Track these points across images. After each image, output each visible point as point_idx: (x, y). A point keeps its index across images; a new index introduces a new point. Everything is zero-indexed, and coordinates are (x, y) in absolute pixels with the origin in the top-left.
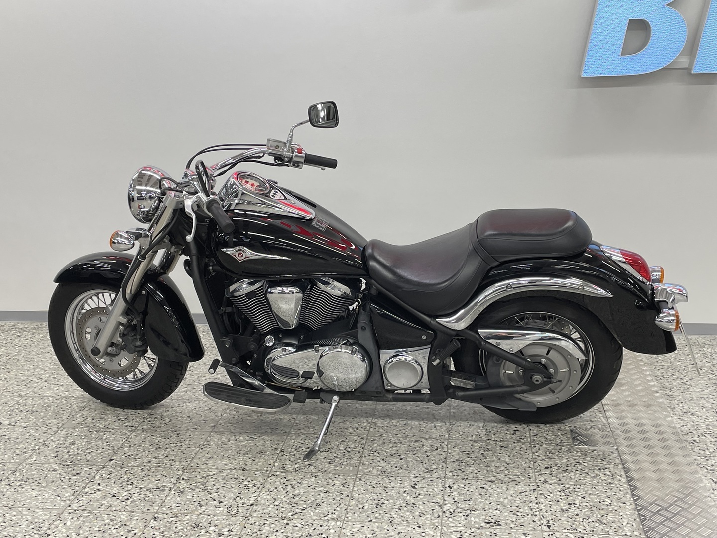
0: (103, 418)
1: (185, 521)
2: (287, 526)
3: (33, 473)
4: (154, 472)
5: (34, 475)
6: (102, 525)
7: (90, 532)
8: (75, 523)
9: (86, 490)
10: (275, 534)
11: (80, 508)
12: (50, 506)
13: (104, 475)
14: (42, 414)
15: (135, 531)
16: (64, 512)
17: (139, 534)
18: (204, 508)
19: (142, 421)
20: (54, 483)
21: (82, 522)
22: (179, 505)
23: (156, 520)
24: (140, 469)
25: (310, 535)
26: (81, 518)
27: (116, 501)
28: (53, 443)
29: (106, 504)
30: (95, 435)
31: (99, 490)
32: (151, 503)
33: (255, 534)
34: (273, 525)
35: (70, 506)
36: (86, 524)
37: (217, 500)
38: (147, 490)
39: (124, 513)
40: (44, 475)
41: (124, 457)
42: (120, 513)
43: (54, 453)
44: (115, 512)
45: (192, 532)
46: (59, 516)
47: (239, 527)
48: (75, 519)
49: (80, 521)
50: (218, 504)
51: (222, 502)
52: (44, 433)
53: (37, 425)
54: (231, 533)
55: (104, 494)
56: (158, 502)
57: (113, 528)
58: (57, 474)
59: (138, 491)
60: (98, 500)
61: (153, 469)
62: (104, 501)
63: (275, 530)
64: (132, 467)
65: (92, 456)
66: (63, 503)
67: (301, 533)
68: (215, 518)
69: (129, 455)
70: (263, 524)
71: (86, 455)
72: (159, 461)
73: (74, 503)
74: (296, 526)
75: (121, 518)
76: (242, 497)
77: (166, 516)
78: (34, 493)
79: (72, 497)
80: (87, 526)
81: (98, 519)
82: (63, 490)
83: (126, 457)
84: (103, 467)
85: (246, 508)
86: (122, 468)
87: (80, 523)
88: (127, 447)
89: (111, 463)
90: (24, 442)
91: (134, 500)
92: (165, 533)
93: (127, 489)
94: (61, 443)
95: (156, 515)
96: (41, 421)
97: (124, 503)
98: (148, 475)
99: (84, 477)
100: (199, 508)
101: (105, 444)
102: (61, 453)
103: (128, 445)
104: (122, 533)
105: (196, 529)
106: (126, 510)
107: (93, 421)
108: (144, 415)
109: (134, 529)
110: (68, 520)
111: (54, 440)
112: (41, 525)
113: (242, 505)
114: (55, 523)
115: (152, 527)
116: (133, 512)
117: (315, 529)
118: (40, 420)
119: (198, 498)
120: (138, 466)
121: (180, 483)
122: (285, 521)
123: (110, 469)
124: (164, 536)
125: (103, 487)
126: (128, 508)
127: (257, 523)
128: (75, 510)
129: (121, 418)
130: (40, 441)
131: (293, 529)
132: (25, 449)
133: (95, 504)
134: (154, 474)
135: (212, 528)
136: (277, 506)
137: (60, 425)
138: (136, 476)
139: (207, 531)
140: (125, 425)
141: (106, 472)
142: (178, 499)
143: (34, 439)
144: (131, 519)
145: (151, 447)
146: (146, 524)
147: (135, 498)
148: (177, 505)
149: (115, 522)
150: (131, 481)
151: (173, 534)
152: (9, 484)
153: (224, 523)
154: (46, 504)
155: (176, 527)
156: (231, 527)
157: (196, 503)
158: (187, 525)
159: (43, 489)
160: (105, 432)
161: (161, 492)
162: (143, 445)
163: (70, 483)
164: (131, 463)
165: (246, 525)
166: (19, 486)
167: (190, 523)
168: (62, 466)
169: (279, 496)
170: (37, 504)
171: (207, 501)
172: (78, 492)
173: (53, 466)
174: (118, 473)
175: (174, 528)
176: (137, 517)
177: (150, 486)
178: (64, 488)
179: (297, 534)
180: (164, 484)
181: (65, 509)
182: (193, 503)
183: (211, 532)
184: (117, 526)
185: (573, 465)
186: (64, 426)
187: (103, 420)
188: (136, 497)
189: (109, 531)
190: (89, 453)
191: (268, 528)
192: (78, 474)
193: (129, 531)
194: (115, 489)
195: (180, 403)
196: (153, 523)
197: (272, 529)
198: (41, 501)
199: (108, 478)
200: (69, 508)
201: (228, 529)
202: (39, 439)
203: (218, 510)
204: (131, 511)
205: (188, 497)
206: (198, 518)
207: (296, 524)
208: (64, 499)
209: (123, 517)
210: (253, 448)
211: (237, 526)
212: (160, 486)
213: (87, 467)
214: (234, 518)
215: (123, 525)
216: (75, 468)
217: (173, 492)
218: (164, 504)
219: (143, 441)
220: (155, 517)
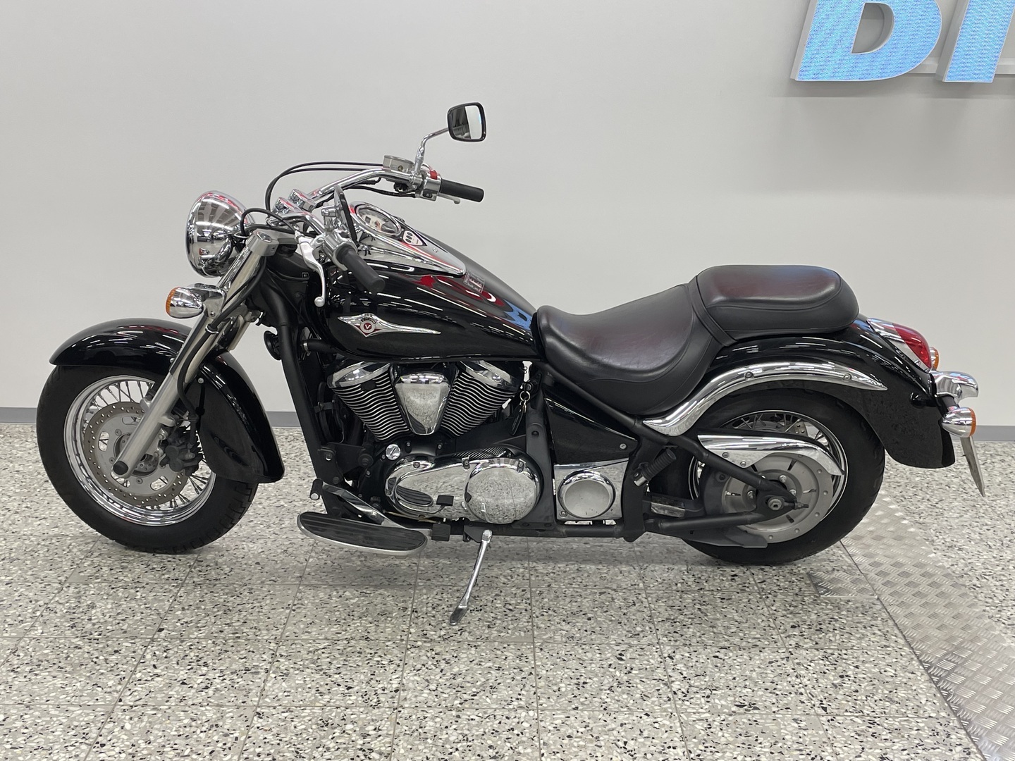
0: (127, 567)
1: (304, 717)
2: (460, 720)
3: (46, 652)
4: (233, 646)
5: (47, 655)
6: (180, 727)
7: (166, 738)
8: (138, 725)
9: (138, 675)
10: (445, 732)
11: (138, 703)
12: (89, 701)
13: (157, 653)
14: (28, 562)
15: (236, 735)
16: (115, 710)
17: (242, 739)
18: (327, 697)
19: (188, 570)
20: (83, 667)
21: (148, 725)
22: (288, 694)
23: (261, 718)
24: (210, 642)
25: (497, 731)
26: (145, 719)
27: (190, 691)
28: (61, 606)
29: (176, 696)
30: (123, 593)
31: (158, 676)
32: (244, 693)
33: (416, 734)
34: (438, 720)
35: (121, 700)
36: (156, 726)
37: (342, 686)
38: (232, 673)
39: (208, 708)
40: (64, 655)
41: (179, 624)
42: (203, 709)
43: (68, 622)
44: (194, 707)
45: (322, 733)
46: (109, 715)
47: (389, 723)
48: (136, 719)
49: (144, 723)
50: (346, 691)
51: (351, 688)
52: (42, 591)
53: (26, 580)
54: (380, 733)
55: (167, 681)
56: (254, 691)
57: (199, 730)
58: (84, 653)
59: (218, 675)
60: (161, 690)
61: (231, 642)
62: (171, 691)
63: (443, 727)
64: (197, 640)
65: (129, 625)
66: (109, 697)
67: (482, 730)
68: (349, 712)
69: (187, 622)
70: (422, 718)
71: (118, 623)
72: (235, 630)
73: (125, 696)
74: (472, 719)
75: (206, 715)
76: (378, 679)
77: (274, 711)
78: (58, 682)
79: (120, 687)
80: (159, 730)
81: (170, 718)
82: (102, 677)
83: (182, 624)
84: (153, 640)
85: (390, 696)
86: (182, 641)
87: (145, 726)
88: (179, 610)
89: (163, 634)
90: (14, 606)
91: (217, 689)
92: (281, 736)
93: (200, 673)
94: (73, 605)
95: (258, 710)
96: (30, 573)
97: (203, 693)
98: (226, 651)
99: (128, 656)
100: (320, 697)
101: (142, 607)
102: (78, 620)
103: (180, 607)
104: (213, 738)
105: (326, 728)
106: (210, 704)
107: (113, 572)
108: (189, 561)
109: (232, 732)
110: (125, 721)
111: (61, 601)
112: (86, 731)
113: (383, 692)
114: (106, 727)
115: (258, 728)
116: (222, 706)
117: (500, 723)
118: (27, 571)
119: (313, 684)
120: (206, 638)
121: (278, 661)
122: (454, 713)
123: (165, 644)
125: (163, 670)
126: (212, 701)
127: (414, 717)
128: (132, 706)
129: (155, 566)
130: (39, 603)
131: (468, 724)
132: (19, 616)
133: (158, 695)
134: (234, 648)
135: (349, 727)
136: (434, 691)
137: (63, 578)
138: (208, 653)
139: (344, 731)
140: (163, 577)
141: (159, 647)
142: (284, 684)
143: (28, 600)
144: (222, 717)
145: (215, 610)
146: (248, 723)
147: (218, 686)
148: (286, 694)
149: (199, 722)
150: (202, 661)
151: (294, 738)
152: (12, 671)
153: (365, 718)
154: (82, 698)
155: (295, 727)
156: (378, 724)
157: (313, 691)
158: (310, 723)
159: (68, 675)
160: (136, 588)
161: (255, 676)
162: (203, 607)
163: (108, 665)
164: (193, 634)
165: (398, 721)
166: (30, 672)
167: (313, 721)
168: (87, 640)
169: (432, 677)
170: (69, 698)
171: (328, 687)
172: (126, 680)
173: (73, 640)
174: (178, 649)
175: (292, 728)
176: (231, 714)
177: (234, 667)
178: (102, 674)
179: (477, 731)
180: (254, 664)
181: (115, 705)
182: (308, 690)
183: (350, 732)
184: (204, 729)
185: (827, 622)
186: (69, 580)
187: (127, 570)
188: (218, 684)
189: (195, 736)
190: (123, 620)
191: (431, 723)
192: (116, 652)
193: (226, 735)
194: (182, 672)
195: (238, 543)
196: (257, 722)
197: (438, 725)
198: (73, 694)
199: (166, 657)
200: (121, 703)
201: (373, 728)
202: (37, 601)
203: (350, 700)
204: (218, 705)
205: (297, 682)
206: (323, 713)
207: (471, 717)
208: (109, 690)
209: (210, 715)
210: (370, 608)
211: (386, 722)
212: (250, 667)
213: (127, 642)
214: (376, 711)
215: (212, 726)
216: (110, 643)
217: (273, 676)
218: (264, 693)
219: (200, 601)
220: (258, 713)
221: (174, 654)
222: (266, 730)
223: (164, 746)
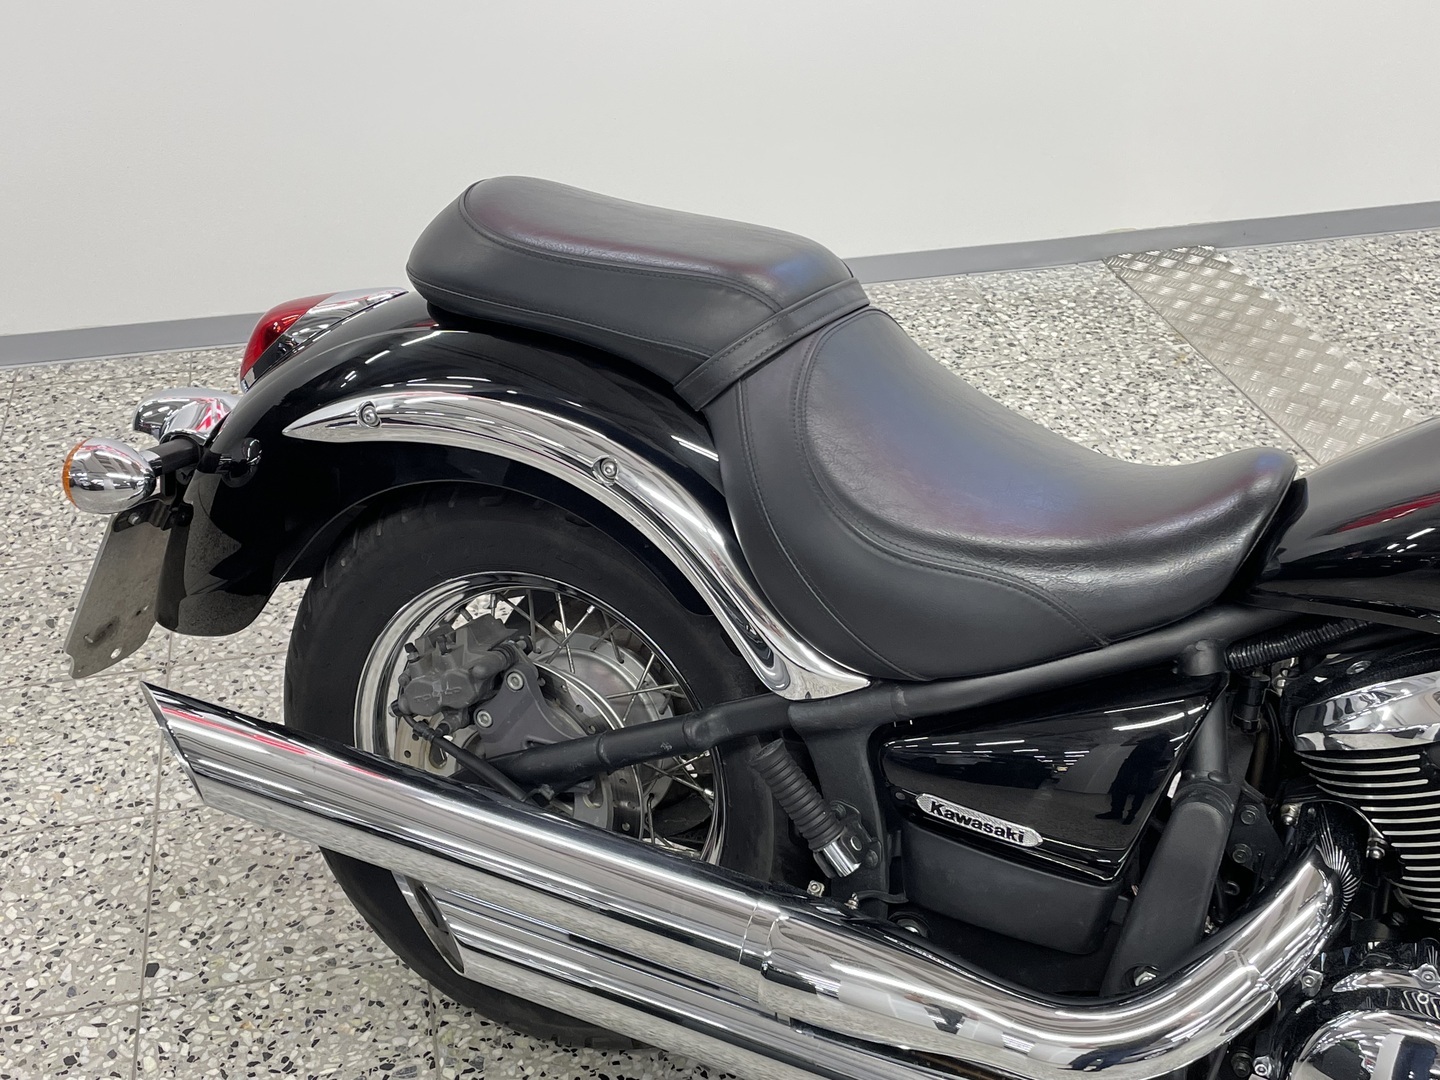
4: (329, 993)
13: (166, 1046)
19: (155, 772)
30: (31, 866)
41: (185, 944)
64: (243, 989)
65: (75, 965)
69: (203, 935)
71: (49, 966)
72: (318, 939)
83: (194, 942)
84: (143, 1006)
86: (212, 998)
88: (173, 898)
89: (160, 983)
101: (88, 901)
108: (148, 741)
120: (263, 978)
121: (444, 1023)
123: (175, 1014)
129: (79, 771)
138: (280, 1025)
140: (106, 801)
141: (166, 1028)
145: (253, 884)
160: (56, 843)
162: (223, 880)
164: (227, 969)
174: (210, 1024)
187: (20, 792)
190: (57, 953)
195: (236, 674)
199: (191, 1059)
213: (85, 1023)
219: (211, 861)
221: (204, 1044)
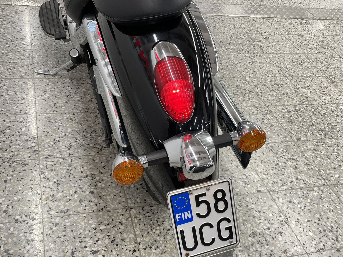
7: (333, 162)
8: (334, 173)
12: (333, 196)
16: (331, 184)
17: (316, 141)
20: (311, 210)
21: (331, 170)
29: (306, 167)
31: (297, 179)
35: (324, 185)
39: (306, 155)
44: (309, 159)
45: (296, 122)
48: (331, 175)
55: (299, 174)
57: (321, 154)
62: (304, 170)
73: (320, 184)
78: (330, 215)
80: (331, 166)
81: (321, 164)
82: (313, 199)
87: (332, 170)
91: (292, 155)
95: (296, 140)
104: (322, 148)
106: (303, 155)
110: (335, 178)
124: (308, 131)
128: (324, 179)
152: (337, 240)
154: (333, 199)
155: (298, 129)
163: (303, 200)
166: (332, 231)
168: (289, 220)
170: (338, 205)
172: (308, 189)
181: (328, 185)
184: (319, 153)
196: (303, 139)
198: (334, 204)
200: (326, 184)
208: (320, 192)
220: (298, 140)
222: (306, 136)
223: (338, 161)
